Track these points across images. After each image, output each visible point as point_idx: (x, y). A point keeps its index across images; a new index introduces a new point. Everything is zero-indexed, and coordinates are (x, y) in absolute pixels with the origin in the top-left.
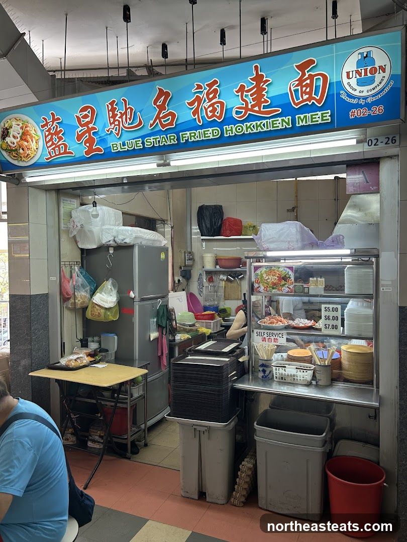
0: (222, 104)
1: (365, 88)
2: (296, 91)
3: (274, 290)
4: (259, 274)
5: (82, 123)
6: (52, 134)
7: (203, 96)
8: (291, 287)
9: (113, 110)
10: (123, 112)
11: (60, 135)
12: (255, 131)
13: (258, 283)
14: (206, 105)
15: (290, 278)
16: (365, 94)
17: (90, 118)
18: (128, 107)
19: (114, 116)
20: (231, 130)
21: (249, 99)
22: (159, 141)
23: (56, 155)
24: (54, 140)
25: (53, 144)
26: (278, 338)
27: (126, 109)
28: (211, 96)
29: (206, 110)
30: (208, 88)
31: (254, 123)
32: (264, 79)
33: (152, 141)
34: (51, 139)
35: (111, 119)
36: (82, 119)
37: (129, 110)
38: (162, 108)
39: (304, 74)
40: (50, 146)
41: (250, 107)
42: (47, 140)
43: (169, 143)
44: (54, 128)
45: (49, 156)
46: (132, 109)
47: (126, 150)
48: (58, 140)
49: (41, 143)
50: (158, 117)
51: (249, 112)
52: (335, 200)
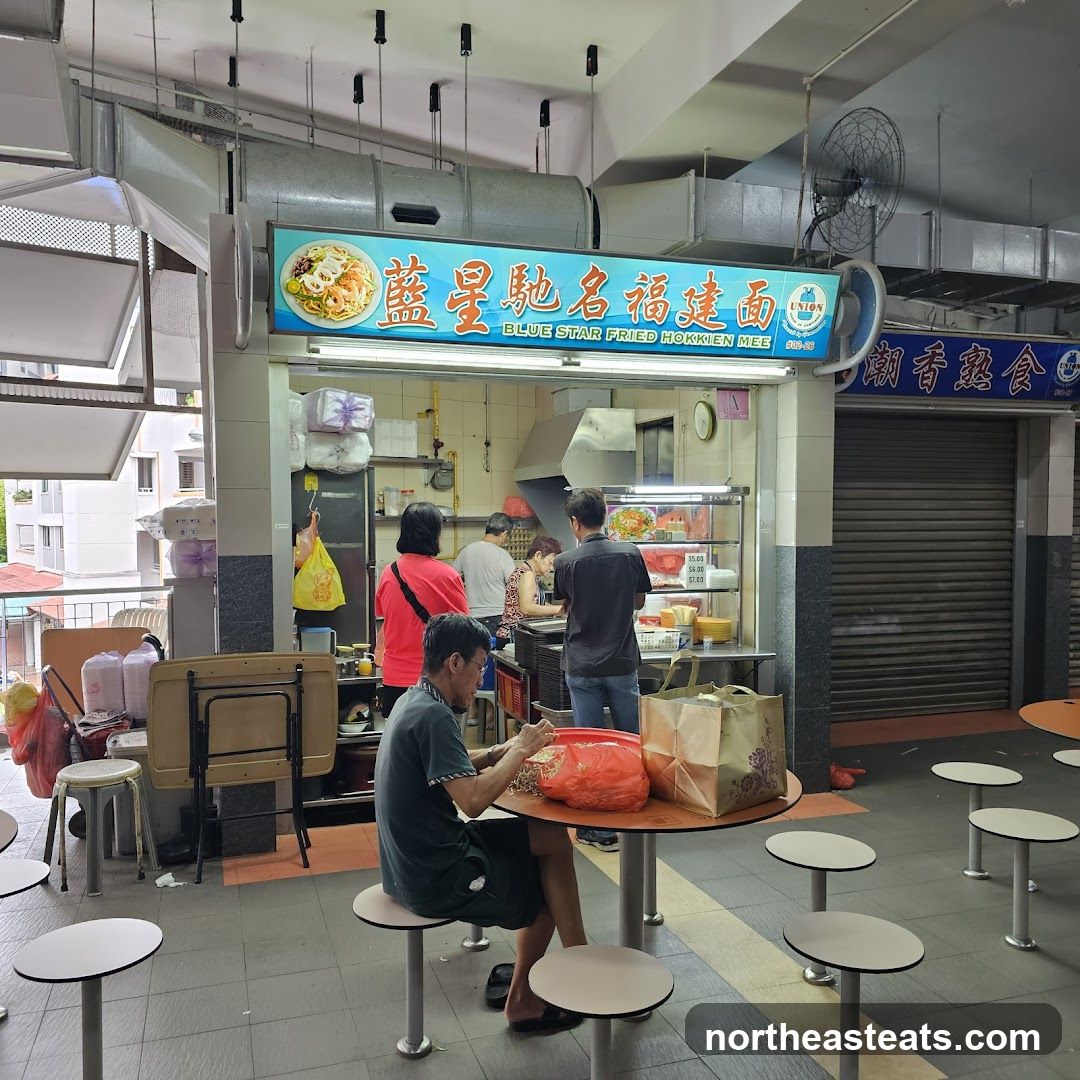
0: (666, 305)
1: (804, 322)
2: (745, 309)
4: (615, 517)
5: (464, 283)
6: (404, 289)
7: (647, 290)
8: (653, 532)
9: (520, 277)
10: (534, 284)
11: (419, 293)
12: (695, 343)
13: (613, 529)
14: (648, 301)
16: (802, 328)
17: (479, 279)
18: (543, 278)
19: (520, 286)
20: (670, 337)
21: (697, 307)
22: (577, 334)
23: (402, 322)
24: (404, 299)
25: (401, 303)
27: (541, 281)
28: (656, 292)
29: (647, 307)
30: (654, 282)
31: (696, 334)
32: (717, 288)
33: (567, 331)
34: (400, 296)
35: (513, 289)
36: (465, 278)
37: (544, 283)
38: (591, 291)
39: (754, 294)
40: (393, 306)
41: (695, 315)
42: (391, 295)
43: (589, 338)
44: (409, 280)
45: (387, 321)
46: (548, 283)
47: (525, 336)
48: (412, 299)
49: (377, 298)
50: (583, 302)
51: (693, 321)
52: (485, 403)
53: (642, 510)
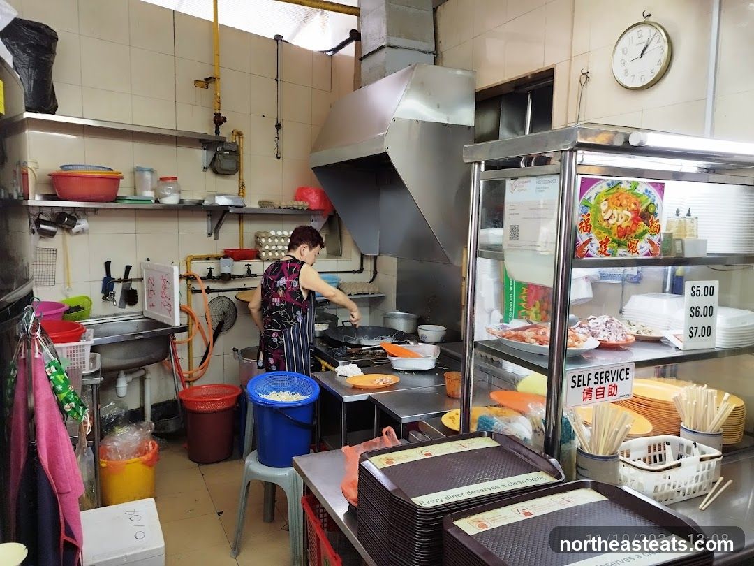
3: (620, 251)
8: (655, 240)
13: (587, 229)
15: (655, 215)
26: (619, 383)
52: (277, 80)
53: (640, 190)
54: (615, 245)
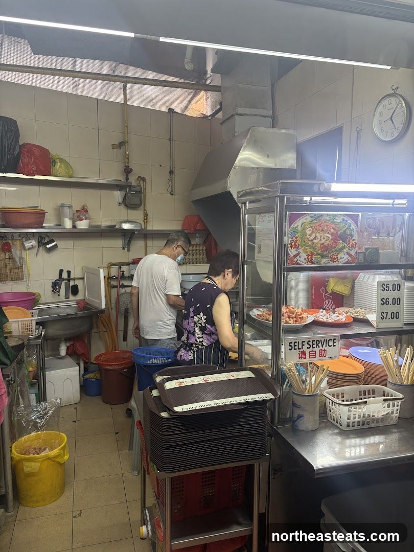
3: (324, 260)
4: (299, 229)
8: (353, 252)
13: (296, 247)
15: (352, 236)
26: (327, 348)
52: (170, 140)
54: (319, 257)
